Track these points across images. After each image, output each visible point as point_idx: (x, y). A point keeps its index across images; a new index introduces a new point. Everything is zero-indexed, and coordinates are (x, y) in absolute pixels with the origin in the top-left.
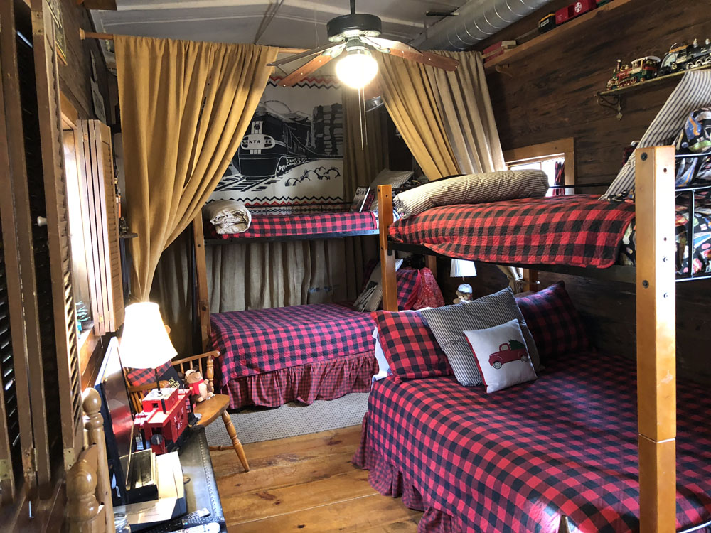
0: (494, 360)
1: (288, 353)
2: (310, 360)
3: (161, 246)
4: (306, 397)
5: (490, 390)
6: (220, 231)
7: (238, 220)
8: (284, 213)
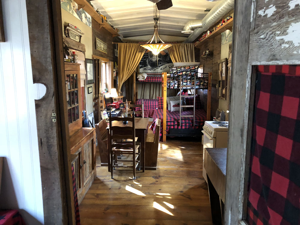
0: (173, 106)
1: (150, 107)
2: (154, 109)
3: (123, 82)
4: (152, 116)
5: (171, 111)
6: (139, 80)
7: (143, 77)
8: (159, 76)
